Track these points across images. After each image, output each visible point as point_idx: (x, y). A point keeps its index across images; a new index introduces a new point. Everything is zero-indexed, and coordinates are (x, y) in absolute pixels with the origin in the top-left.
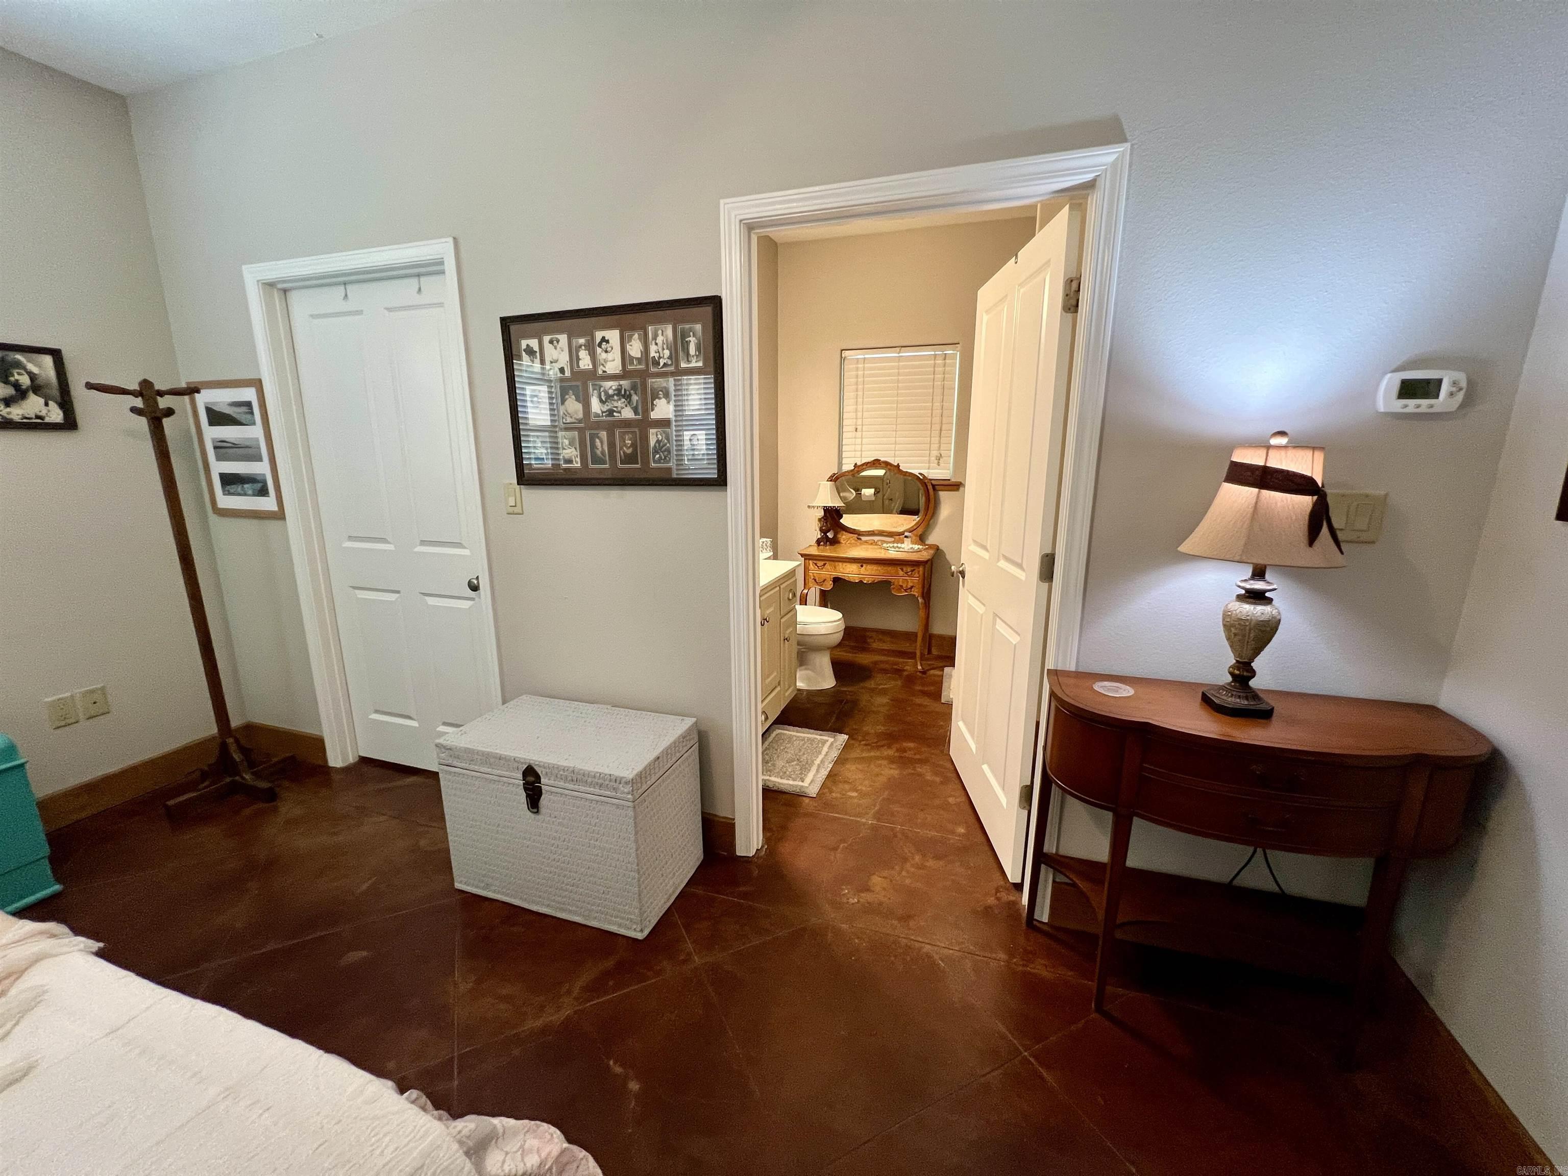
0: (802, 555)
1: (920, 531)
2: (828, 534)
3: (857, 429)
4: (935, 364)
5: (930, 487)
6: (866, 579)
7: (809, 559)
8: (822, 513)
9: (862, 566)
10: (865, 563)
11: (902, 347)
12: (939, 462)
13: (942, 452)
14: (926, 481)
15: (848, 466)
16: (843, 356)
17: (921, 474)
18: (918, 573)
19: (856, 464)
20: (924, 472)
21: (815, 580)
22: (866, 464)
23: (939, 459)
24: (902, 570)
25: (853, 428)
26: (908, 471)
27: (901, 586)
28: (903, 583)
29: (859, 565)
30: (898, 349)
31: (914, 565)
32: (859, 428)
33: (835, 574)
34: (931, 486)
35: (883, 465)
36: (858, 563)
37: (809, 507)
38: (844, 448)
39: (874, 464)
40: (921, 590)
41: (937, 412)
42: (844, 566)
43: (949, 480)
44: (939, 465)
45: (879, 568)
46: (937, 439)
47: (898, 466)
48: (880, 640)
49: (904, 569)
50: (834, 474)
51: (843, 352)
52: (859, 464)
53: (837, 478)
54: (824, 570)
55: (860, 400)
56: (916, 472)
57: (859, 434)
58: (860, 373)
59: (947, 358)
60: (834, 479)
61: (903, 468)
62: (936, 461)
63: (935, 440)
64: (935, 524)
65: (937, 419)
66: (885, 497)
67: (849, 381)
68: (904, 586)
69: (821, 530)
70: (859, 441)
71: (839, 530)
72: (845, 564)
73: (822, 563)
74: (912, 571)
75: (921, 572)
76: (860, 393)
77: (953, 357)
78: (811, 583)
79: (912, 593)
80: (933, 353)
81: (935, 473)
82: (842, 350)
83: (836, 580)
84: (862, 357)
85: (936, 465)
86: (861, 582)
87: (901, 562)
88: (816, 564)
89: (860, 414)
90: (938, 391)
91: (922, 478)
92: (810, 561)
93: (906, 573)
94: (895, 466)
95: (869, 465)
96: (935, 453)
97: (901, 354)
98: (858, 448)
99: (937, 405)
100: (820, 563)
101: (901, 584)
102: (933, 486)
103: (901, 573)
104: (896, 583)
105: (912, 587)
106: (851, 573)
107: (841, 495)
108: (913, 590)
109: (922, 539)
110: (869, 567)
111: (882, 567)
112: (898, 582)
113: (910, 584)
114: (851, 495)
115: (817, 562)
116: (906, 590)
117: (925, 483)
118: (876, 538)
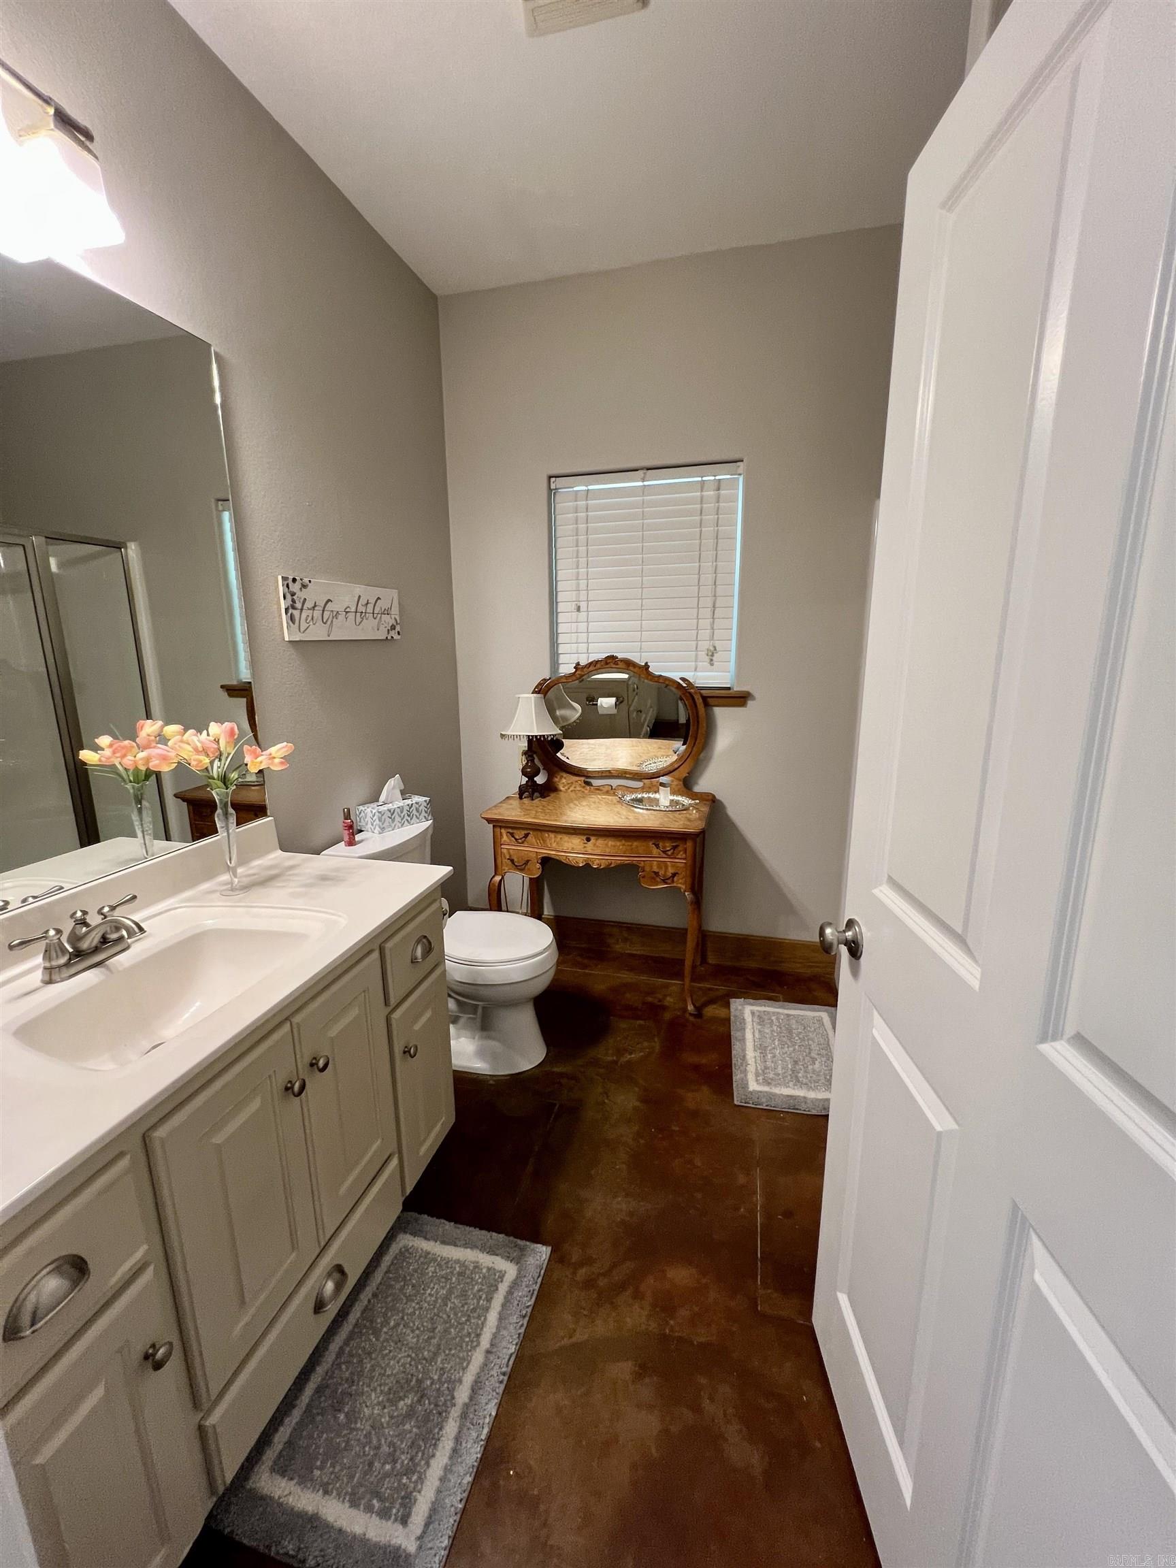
0: (489, 821)
1: (683, 772)
2: (535, 779)
3: (579, 607)
4: (702, 497)
5: (699, 701)
6: (597, 861)
7: (501, 827)
8: (524, 745)
9: (588, 840)
10: (593, 835)
11: (648, 469)
12: (712, 660)
13: (717, 644)
14: (692, 691)
15: (566, 669)
16: (553, 486)
17: (683, 679)
18: (685, 852)
19: (578, 664)
20: (689, 676)
21: (512, 861)
22: (595, 663)
23: (712, 655)
24: (657, 846)
25: (573, 606)
26: (663, 674)
27: (657, 874)
28: (659, 867)
29: (584, 838)
30: (641, 473)
31: (675, 838)
32: (583, 605)
33: (545, 852)
34: (701, 700)
35: (621, 665)
36: (584, 834)
37: (503, 736)
38: (561, 639)
39: (607, 664)
40: (689, 880)
41: (708, 578)
42: (558, 839)
43: (729, 689)
44: (712, 665)
45: (618, 844)
46: (709, 621)
47: (647, 666)
48: (625, 940)
49: (661, 844)
50: (545, 680)
51: (553, 479)
52: (583, 663)
53: (549, 688)
54: (525, 843)
55: (583, 561)
56: (676, 676)
57: (582, 615)
58: (582, 515)
59: (722, 487)
60: (543, 689)
61: (655, 669)
62: (707, 659)
63: (705, 623)
64: (708, 759)
65: (707, 590)
66: (631, 709)
67: (564, 529)
68: (662, 873)
69: (524, 773)
70: (583, 627)
71: (556, 769)
72: (559, 836)
73: (523, 833)
74: (674, 848)
75: (689, 851)
76: (582, 549)
77: (733, 484)
78: (506, 865)
79: (675, 885)
80: (700, 479)
81: (707, 677)
82: (550, 477)
83: (546, 861)
84: (584, 488)
85: (707, 664)
86: (588, 866)
87: (653, 835)
88: (512, 835)
89: (583, 583)
90: (709, 542)
91: (685, 685)
92: (503, 831)
93: (663, 852)
94: (642, 667)
95: (598, 666)
96: (705, 645)
97: (646, 483)
98: (583, 637)
99: (708, 566)
100: (519, 834)
101: (655, 869)
102: (705, 698)
103: (655, 851)
104: (647, 869)
105: (674, 875)
106: (573, 851)
107: (558, 713)
108: (675, 879)
109: (686, 786)
110: (601, 842)
111: (623, 842)
112: (651, 867)
113: (671, 871)
114: (574, 712)
115: (515, 831)
116: (664, 881)
117: (690, 693)
118: (615, 783)
